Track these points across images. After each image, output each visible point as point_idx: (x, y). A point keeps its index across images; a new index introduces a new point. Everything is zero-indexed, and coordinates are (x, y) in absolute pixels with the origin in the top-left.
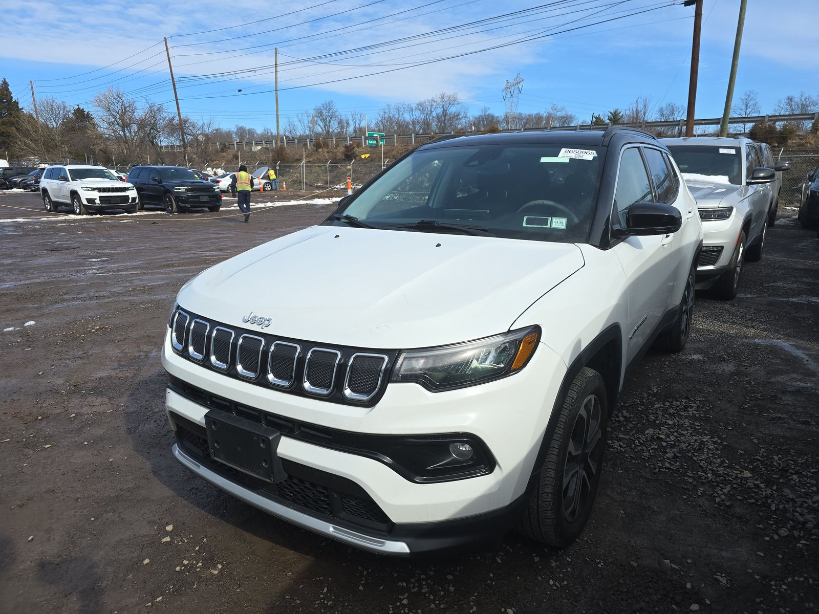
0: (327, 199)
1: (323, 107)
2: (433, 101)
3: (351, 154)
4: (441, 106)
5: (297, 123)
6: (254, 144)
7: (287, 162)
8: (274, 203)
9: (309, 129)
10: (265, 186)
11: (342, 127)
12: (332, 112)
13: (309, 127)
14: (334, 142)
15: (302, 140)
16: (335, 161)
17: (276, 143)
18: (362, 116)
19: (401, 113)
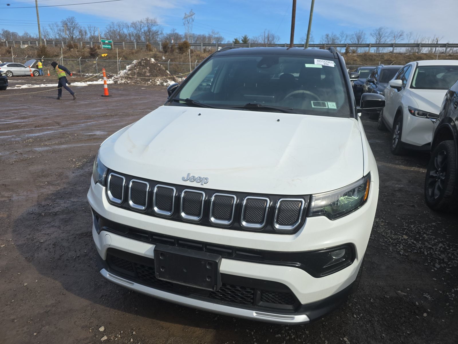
0: (84, 83)
1: (68, 20)
2: (141, 22)
3: (94, 53)
4: (147, 26)
5: (49, 30)
6: (21, 43)
7: (49, 57)
8: (46, 85)
9: (58, 35)
10: (34, 73)
11: (82, 35)
12: (74, 25)
13: (58, 33)
14: (82, 45)
15: (57, 43)
16: (84, 57)
17: (39, 44)
18: (95, 29)
19: (121, 28)
